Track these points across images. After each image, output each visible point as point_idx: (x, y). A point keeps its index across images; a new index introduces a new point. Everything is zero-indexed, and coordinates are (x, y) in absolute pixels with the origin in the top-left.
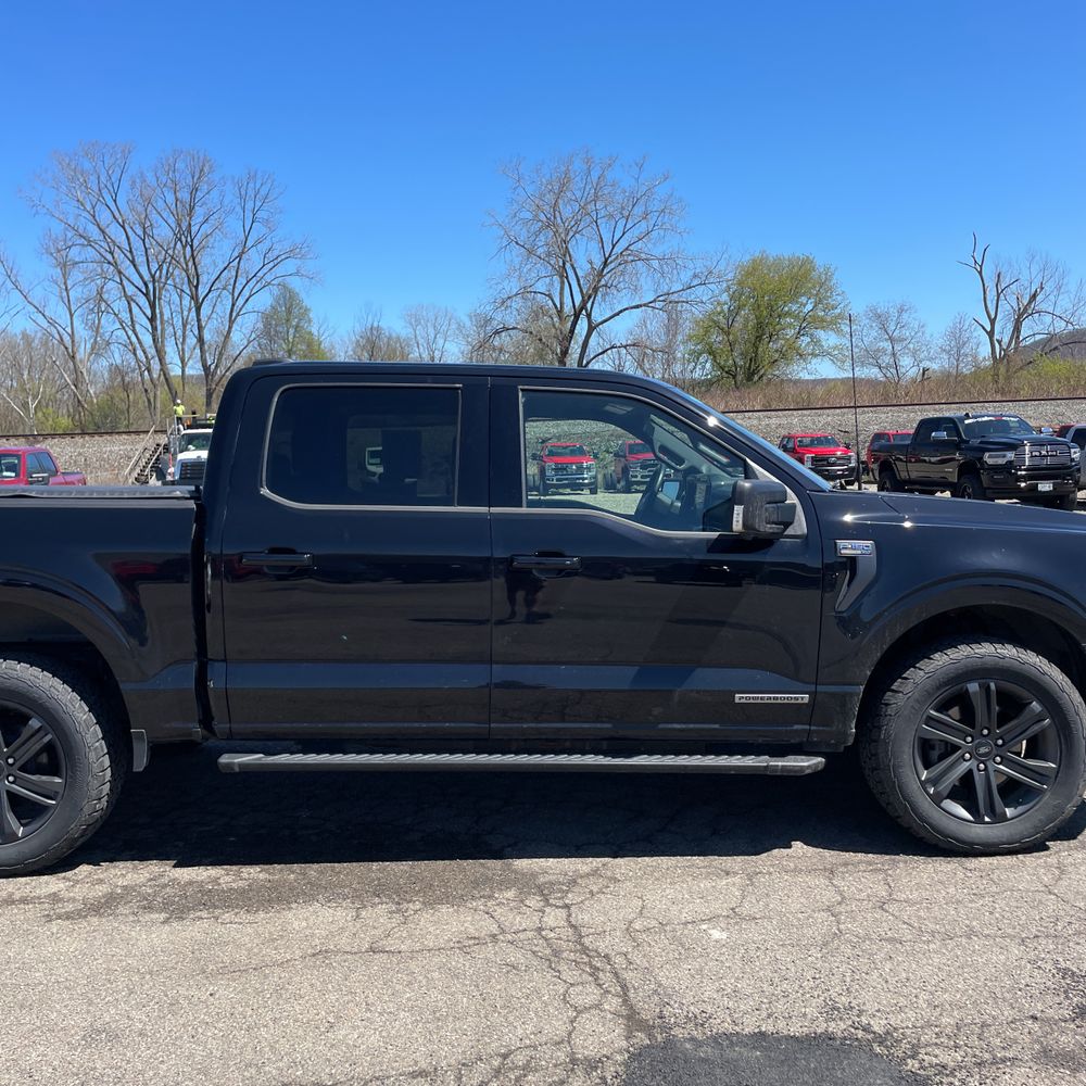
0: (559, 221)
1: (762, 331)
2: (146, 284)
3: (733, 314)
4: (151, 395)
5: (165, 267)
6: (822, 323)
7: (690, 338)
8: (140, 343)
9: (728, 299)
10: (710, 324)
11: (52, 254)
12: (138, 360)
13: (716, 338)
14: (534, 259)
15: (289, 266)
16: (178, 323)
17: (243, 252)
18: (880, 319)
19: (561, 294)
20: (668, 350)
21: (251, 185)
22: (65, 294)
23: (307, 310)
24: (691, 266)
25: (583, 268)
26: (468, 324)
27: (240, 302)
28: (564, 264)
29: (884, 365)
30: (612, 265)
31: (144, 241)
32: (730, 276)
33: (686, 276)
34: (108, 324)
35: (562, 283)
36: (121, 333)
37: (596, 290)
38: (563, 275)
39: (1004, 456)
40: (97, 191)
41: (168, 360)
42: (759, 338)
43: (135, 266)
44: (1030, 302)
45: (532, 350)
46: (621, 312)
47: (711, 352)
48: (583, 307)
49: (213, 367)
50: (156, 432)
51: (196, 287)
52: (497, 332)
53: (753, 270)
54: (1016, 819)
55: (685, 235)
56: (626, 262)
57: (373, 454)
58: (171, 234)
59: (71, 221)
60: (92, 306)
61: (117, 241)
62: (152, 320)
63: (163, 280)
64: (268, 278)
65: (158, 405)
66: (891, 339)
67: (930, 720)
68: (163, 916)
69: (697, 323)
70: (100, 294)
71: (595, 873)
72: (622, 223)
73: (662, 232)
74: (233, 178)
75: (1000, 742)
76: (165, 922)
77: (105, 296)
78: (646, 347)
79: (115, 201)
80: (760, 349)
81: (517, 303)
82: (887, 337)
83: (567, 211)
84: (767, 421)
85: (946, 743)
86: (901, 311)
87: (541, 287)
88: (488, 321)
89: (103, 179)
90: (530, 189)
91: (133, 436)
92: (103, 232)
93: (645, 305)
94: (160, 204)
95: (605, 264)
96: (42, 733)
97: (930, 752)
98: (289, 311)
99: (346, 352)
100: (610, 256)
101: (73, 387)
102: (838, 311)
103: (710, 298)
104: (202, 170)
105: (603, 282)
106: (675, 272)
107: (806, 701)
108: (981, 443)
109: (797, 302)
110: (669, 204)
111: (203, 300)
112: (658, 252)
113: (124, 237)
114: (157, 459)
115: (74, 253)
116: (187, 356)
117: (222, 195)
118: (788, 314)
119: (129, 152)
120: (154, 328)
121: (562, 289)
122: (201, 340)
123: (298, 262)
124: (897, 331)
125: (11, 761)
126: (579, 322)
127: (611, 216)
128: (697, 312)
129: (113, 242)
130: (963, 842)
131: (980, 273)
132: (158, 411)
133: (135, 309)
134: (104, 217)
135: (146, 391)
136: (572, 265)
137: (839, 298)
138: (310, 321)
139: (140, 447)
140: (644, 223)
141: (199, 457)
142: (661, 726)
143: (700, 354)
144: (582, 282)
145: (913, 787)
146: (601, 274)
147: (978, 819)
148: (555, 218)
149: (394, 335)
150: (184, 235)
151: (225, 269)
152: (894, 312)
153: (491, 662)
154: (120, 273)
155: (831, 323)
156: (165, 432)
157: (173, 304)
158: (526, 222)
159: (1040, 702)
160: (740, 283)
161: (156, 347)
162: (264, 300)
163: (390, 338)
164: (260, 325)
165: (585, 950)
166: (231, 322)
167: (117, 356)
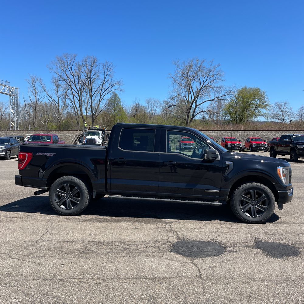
0: (189, 77)
1: (245, 108)
2: (78, 91)
3: (237, 103)
4: (78, 121)
5: (83, 87)
6: (262, 107)
7: (224, 109)
8: (76, 106)
9: (235, 99)
10: (230, 106)
11: (54, 83)
12: (75, 111)
13: (231, 110)
14: (181, 87)
15: (116, 87)
16: (86, 101)
17: (104, 83)
18: (279, 106)
19: (189, 97)
20: (218, 113)
21: (107, 65)
22: (57, 93)
23: (120, 99)
24: (225, 90)
25: (195, 89)
26: (163, 103)
27: (102, 96)
28: (190, 88)
29: (280, 119)
30: (203, 89)
31: (78, 80)
32: (236, 93)
33: (223, 93)
34: (68, 102)
35: (189, 93)
36: (71, 104)
37: (198, 96)
38: (189, 92)
39: (303, 146)
40: (67, 66)
41: (83, 111)
42: (244, 110)
43: (75, 86)
45: (180, 112)
46: (205, 102)
47: (230, 114)
48: (194, 100)
49: (94, 113)
50: (80, 130)
51: (91, 92)
52: (171, 106)
53: (243, 92)
54: (259, 217)
55: (224, 81)
56: (207, 88)
57: (136, 139)
58: (85, 78)
59: (60, 74)
60: (64, 97)
61: (71, 80)
62: (79, 101)
63: (82, 90)
64: (110, 90)
65: (80, 123)
66: (282, 111)
67: (243, 197)
68: (99, 222)
69: (226, 105)
70: (66, 93)
71: (177, 221)
72: (206, 78)
73: (217, 80)
74: (102, 63)
75: (257, 202)
76: (99, 223)
77: (67, 94)
78: (211, 112)
79: (71, 69)
80: (244, 113)
81: (176, 99)
82: (281, 111)
83: (191, 74)
84: (244, 133)
85: (246, 202)
86: (285, 104)
87: (183, 94)
88: (168, 103)
89: (69, 63)
90: (181, 68)
91: (74, 131)
92: (68, 77)
93: (211, 100)
94: (83, 70)
95: (201, 89)
96: (77, 190)
97: (243, 203)
98: (115, 99)
99: (129, 110)
100: (202, 86)
101: (58, 118)
102: (266, 103)
103: (230, 99)
104: (94, 61)
105: (200, 93)
106: (220, 91)
107: (218, 192)
108: (297, 142)
109: (255, 101)
110: (220, 72)
111: (93, 96)
112: (216, 85)
113: (73, 78)
114: (80, 138)
115: (60, 83)
116: (88, 110)
117: (99, 68)
118: (252, 104)
119: (76, 56)
120: (80, 103)
121: (189, 95)
122: (91, 106)
123: (118, 86)
124: (284, 109)
125: (71, 195)
126: (193, 104)
127: (203, 76)
128: (226, 102)
129: (70, 80)
130: (249, 221)
132: (79, 125)
133: (75, 98)
134: (68, 73)
135: (77, 119)
136: (192, 89)
137: (267, 100)
138: (120, 102)
139: (75, 134)
140: (212, 78)
141: (91, 138)
142: (191, 195)
143: (227, 114)
144: (194, 94)
145: (239, 210)
146: (200, 91)
147: (252, 216)
148: (188, 76)
149: (142, 106)
150: (88, 78)
151: (99, 87)
152: (283, 104)
153: (159, 181)
154: (71, 88)
155: (264, 106)
156: (82, 131)
157: (85, 96)
158: (179, 77)
159: (265, 194)
160: (239, 95)
161: (80, 108)
162: (109, 96)
163: (141, 107)
164: (107, 103)
165: (172, 230)
166: (100, 102)
167: (70, 110)
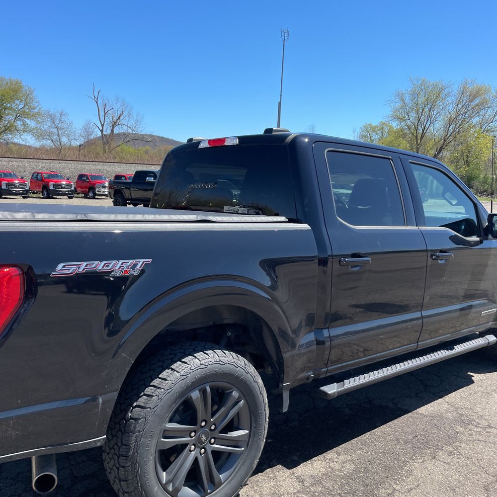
6: (28, 115)
18: (52, 118)
29: (54, 140)
44: (117, 120)
66: (57, 128)
82: (55, 126)
86: (61, 115)
102: (36, 110)
107: (496, 311)
124: (60, 124)
131: (97, 102)
137: (37, 104)
152: (58, 115)
153: (421, 311)
155: (33, 116)
